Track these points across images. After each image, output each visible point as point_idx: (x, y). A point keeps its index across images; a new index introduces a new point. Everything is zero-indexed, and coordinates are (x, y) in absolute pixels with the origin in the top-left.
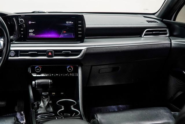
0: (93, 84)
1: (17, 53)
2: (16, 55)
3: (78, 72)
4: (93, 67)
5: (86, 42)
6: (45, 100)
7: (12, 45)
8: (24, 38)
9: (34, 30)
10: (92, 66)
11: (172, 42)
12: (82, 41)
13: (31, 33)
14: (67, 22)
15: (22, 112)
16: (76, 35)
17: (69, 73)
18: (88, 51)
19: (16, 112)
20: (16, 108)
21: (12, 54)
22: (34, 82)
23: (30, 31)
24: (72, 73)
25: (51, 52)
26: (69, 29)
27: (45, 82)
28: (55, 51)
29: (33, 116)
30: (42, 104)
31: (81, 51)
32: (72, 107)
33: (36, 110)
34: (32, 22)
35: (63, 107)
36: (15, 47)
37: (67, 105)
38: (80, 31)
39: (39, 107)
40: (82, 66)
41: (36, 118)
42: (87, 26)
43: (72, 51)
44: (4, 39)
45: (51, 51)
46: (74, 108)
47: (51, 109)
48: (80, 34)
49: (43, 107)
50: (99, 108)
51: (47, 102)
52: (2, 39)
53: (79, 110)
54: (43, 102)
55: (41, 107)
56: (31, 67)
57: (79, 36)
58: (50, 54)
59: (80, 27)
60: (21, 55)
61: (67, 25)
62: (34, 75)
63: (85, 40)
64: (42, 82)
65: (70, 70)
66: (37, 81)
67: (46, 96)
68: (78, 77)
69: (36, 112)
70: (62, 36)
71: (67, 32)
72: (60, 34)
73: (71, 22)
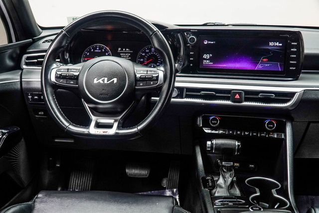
0: (307, 154)
1: (181, 92)
2: (180, 96)
3: (285, 133)
4: (311, 125)
5: (303, 79)
6: (227, 175)
7: (177, 79)
8: (194, 68)
9: (211, 55)
10: (309, 123)
12: (296, 78)
13: (206, 59)
14: (271, 44)
15: (175, 190)
16: (286, 65)
17: (268, 132)
18: (307, 96)
19: (165, 189)
20: (165, 183)
21: (175, 94)
22: (209, 143)
23: (205, 56)
24: (274, 132)
25: (240, 94)
26: (273, 56)
27: (229, 145)
28: (247, 92)
29: (208, 200)
30: (221, 181)
31: (293, 94)
32: (274, 191)
33: (211, 190)
34: (209, 42)
35: (257, 190)
36: (183, 82)
37: (266, 188)
38: (293, 59)
39: (214, 185)
40: (291, 120)
41: (213, 204)
42: (306, 51)
43: (277, 93)
44: (165, 67)
45: (239, 92)
46: (278, 194)
47: (237, 192)
48: (293, 65)
49: (223, 186)
50: (310, 197)
51: (230, 180)
52: (162, 69)
53: (288, 199)
54: (224, 177)
55: (221, 187)
56: (203, 117)
57: (291, 68)
58: (237, 96)
59: (294, 53)
60: (188, 96)
61: (270, 48)
62: (207, 131)
63: (301, 75)
64: (223, 144)
65: (270, 128)
66: (214, 142)
67: (229, 169)
68: (285, 140)
69: (211, 194)
70: (259, 67)
71: (270, 59)
72: (256, 64)
73: (277, 44)
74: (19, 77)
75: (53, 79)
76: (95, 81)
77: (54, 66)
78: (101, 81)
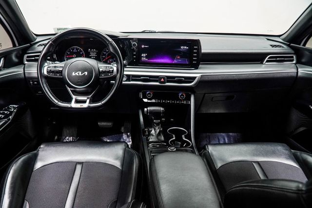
0: (204, 110)
1: (129, 77)
2: (128, 80)
3: (190, 100)
4: (206, 95)
5: (201, 68)
6: (157, 128)
7: (125, 69)
8: (136, 62)
9: (146, 54)
10: (205, 94)
11: (299, 71)
12: (197, 68)
13: (144, 57)
14: (182, 47)
15: (129, 134)
16: (191, 60)
17: (181, 100)
18: (203, 79)
19: (123, 133)
20: (123, 129)
21: (125, 79)
22: (146, 109)
23: (143, 55)
24: (184, 100)
25: (164, 78)
26: (184, 55)
27: (157, 110)
28: (168, 77)
29: (145, 144)
30: (153, 132)
31: (195, 78)
32: (183, 136)
33: (147, 138)
34: (145, 46)
35: (174, 136)
36: (129, 71)
37: (179, 134)
38: (195, 57)
39: (149, 134)
40: (194, 93)
41: (148, 147)
42: (203, 51)
43: (185, 78)
44: (117, 64)
45: (164, 77)
46: (185, 138)
47: (162, 138)
48: (195, 60)
49: (154, 135)
50: (208, 134)
51: (158, 131)
52: (115, 65)
53: (191, 141)
54: (155, 129)
55: (153, 135)
56: (142, 92)
57: (194, 62)
58: (162, 80)
59: (195, 53)
60: (133, 80)
61: (181, 50)
62: (145, 100)
63: (200, 66)
64: (154, 110)
65: (182, 98)
66: (149, 108)
67: (158, 124)
68: (190, 105)
69: (148, 140)
70: (175, 61)
71: (182, 57)
72: (173, 60)
73: (186, 47)
74: (23, 70)
75: (45, 73)
76: (73, 74)
77: (46, 64)
78: (77, 74)
